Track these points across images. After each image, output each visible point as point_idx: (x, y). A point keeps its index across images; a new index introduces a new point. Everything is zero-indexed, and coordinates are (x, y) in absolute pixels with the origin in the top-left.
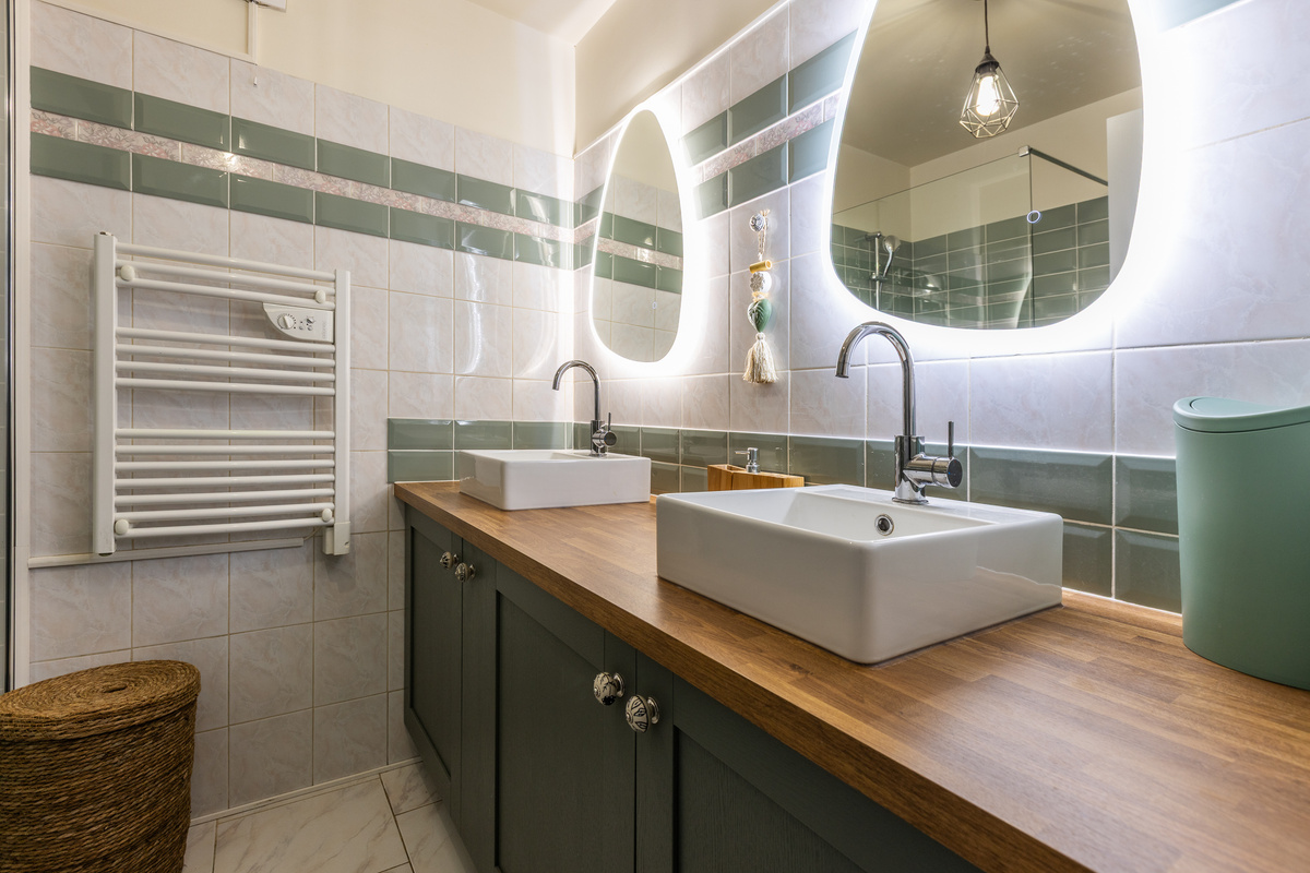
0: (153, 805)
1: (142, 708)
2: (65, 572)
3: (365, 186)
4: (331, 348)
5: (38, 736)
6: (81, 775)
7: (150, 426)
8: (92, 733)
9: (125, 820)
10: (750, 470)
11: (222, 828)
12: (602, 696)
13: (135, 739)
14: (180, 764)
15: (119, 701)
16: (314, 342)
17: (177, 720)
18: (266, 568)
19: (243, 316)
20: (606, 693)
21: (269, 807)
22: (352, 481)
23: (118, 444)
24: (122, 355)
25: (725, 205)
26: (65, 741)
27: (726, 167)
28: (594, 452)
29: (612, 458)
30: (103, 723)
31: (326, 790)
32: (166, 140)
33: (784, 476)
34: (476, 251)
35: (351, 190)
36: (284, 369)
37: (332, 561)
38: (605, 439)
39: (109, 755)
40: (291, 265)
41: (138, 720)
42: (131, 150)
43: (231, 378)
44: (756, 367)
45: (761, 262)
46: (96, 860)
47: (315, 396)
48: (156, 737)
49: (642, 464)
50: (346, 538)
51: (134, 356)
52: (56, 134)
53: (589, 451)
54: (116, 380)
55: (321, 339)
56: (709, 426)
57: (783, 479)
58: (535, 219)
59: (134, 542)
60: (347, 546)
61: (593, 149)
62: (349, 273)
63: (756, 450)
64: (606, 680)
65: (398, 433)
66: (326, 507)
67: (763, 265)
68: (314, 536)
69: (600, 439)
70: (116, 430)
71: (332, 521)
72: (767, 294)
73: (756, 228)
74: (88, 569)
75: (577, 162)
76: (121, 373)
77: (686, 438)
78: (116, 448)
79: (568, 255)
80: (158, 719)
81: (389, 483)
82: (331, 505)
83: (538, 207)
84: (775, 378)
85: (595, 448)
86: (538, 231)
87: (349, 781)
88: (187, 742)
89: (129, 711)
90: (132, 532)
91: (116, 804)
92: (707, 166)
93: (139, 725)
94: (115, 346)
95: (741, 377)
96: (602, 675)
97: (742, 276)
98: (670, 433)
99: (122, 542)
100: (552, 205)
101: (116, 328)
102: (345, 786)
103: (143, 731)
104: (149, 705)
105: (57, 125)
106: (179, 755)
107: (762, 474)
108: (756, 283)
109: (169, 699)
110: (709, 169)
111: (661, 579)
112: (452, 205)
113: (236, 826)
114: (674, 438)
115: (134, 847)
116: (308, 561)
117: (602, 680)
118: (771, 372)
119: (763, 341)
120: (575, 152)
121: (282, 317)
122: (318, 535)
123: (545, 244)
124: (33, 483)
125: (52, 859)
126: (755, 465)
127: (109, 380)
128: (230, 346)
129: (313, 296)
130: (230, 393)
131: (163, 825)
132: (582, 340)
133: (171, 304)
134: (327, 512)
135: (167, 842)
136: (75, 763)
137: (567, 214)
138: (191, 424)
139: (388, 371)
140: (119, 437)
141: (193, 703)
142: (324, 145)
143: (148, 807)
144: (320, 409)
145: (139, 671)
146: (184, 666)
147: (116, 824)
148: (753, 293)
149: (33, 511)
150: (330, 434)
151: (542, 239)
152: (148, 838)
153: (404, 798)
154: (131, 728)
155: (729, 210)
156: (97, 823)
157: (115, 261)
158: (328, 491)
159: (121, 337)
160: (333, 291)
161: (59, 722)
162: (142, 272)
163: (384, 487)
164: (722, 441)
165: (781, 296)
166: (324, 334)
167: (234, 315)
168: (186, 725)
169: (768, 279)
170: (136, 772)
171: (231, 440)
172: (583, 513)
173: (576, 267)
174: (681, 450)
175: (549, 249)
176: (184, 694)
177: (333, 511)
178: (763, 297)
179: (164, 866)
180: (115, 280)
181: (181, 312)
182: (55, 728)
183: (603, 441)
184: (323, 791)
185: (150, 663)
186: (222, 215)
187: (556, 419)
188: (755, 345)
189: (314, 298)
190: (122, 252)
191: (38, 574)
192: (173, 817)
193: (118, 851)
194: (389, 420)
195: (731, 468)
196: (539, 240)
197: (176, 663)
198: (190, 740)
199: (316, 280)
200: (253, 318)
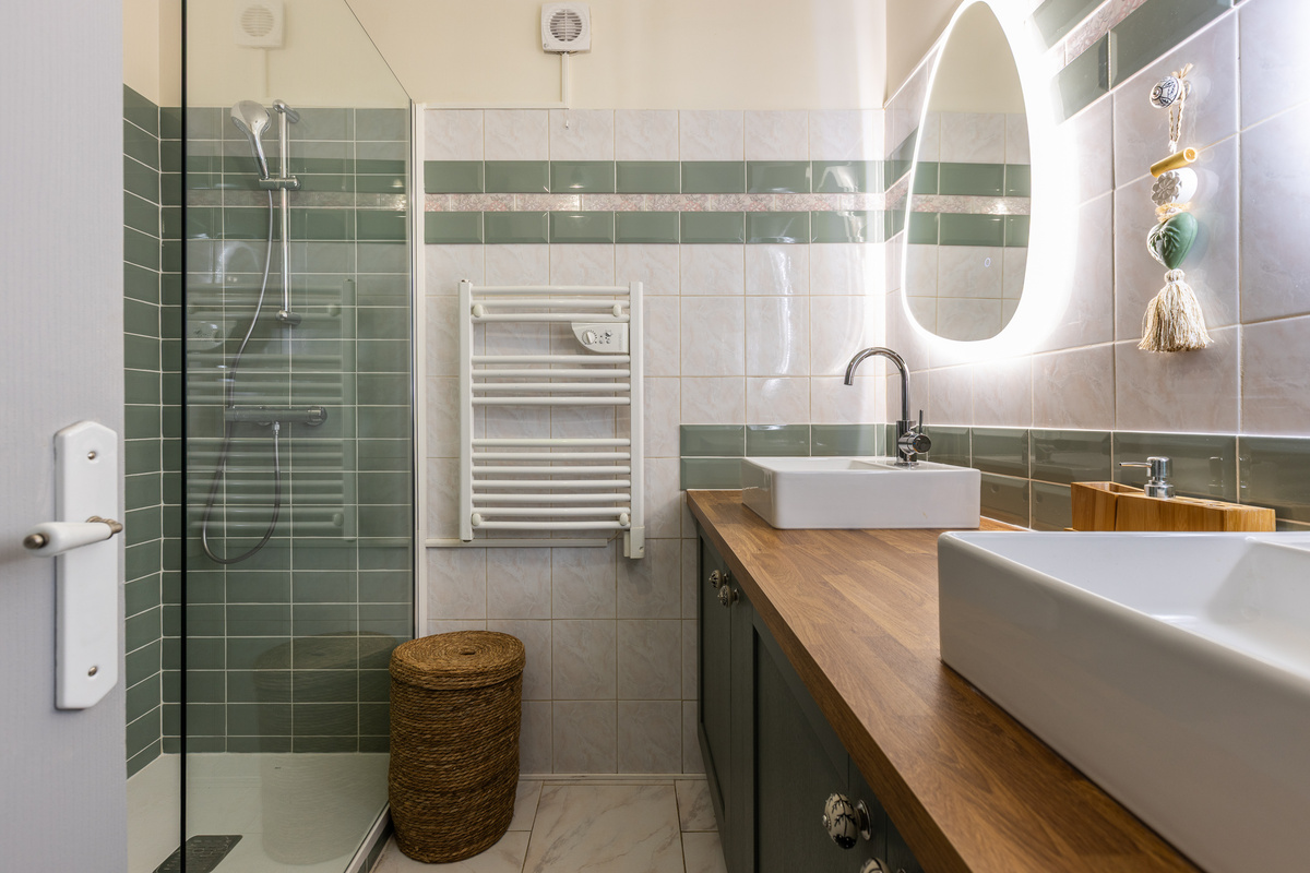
0: (486, 759)
1: (478, 675)
2: (446, 552)
3: (657, 196)
4: (626, 358)
5: (414, 682)
6: (439, 720)
7: (497, 437)
8: (444, 688)
9: (467, 766)
10: (1152, 492)
11: (547, 789)
12: (833, 833)
13: (472, 700)
14: (508, 728)
15: (467, 664)
16: (615, 354)
17: (503, 689)
18: (579, 565)
19: (560, 337)
20: (838, 829)
21: (582, 782)
22: (647, 487)
23: (475, 451)
24: (477, 379)
25: (1104, 85)
26: (428, 690)
27: (1105, 28)
28: (901, 461)
29: (927, 468)
30: (452, 682)
31: (628, 782)
32: (504, 195)
33: (1227, 506)
34: (788, 240)
35: (645, 203)
36: (591, 382)
37: (632, 564)
38: (914, 444)
39: (456, 709)
40: (597, 285)
41: (475, 684)
42: (483, 210)
43: (551, 393)
44: (1165, 329)
45: (1175, 154)
46: (448, 792)
47: (616, 406)
48: (488, 701)
49: (969, 478)
50: (641, 543)
51: (486, 379)
52: (439, 209)
53: (894, 459)
54: (472, 399)
55: (618, 351)
56: (1079, 424)
57: (1222, 513)
58: (841, 190)
59: (488, 533)
60: (642, 551)
61: (907, 86)
62: (641, 284)
63: (1164, 460)
64: (840, 809)
65: (691, 439)
66: (623, 511)
67: (1180, 158)
68: (616, 538)
69: (907, 443)
70: (473, 440)
71: (628, 525)
72: (1187, 206)
73: (1161, 100)
74: (459, 551)
75: (888, 110)
76: (477, 393)
77: (1037, 441)
78: (474, 454)
79: (877, 224)
80: (489, 686)
81: (681, 490)
82: (627, 509)
83: (845, 178)
84: (1206, 341)
85: (902, 455)
86: (844, 204)
87: (648, 779)
88: (513, 709)
89: (467, 675)
90: (483, 524)
91: (460, 750)
92: (1070, 41)
93: (476, 689)
94: (472, 371)
95: (1134, 347)
96: (836, 798)
97: (1137, 188)
98: (1014, 435)
99: (477, 532)
100: (858, 168)
101: (472, 356)
102: (644, 782)
103: (478, 694)
104: (482, 673)
105: (439, 202)
106: (506, 720)
107: (1178, 499)
108: (1166, 190)
109: (497, 671)
110: (1074, 44)
111: (946, 667)
112: (741, 196)
113: (555, 792)
114: (1019, 442)
115: (473, 791)
116: (611, 561)
117: (835, 807)
118: (1198, 328)
119: (1180, 283)
120: (886, 99)
121: (585, 333)
122: (619, 536)
123: (854, 218)
124: (428, 481)
125: (423, 782)
126: (1162, 484)
127: (469, 399)
128: (550, 364)
129: (610, 310)
130: (550, 406)
131: (495, 778)
132: (896, 323)
133: (510, 332)
134: (624, 517)
135: (497, 793)
136: (434, 709)
137: (876, 176)
138: (524, 435)
139: (680, 377)
140: (475, 446)
141: (519, 676)
142: (622, 167)
143: (483, 759)
144: (619, 417)
145: (487, 639)
146: (517, 642)
147: (461, 767)
148: (1158, 209)
149: (428, 503)
150: (625, 441)
151: (850, 211)
152: (484, 785)
153: (693, 815)
154: (471, 690)
155: (1111, 92)
156: (449, 763)
157: (471, 301)
158: (625, 496)
159: (476, 364)
160: (628, 303)
161: (426, 674)
162: (490, 308)
163: (677, 494)
164: (1100, 445)
165: (1221, 201)
166: (620, 346)
167: (553, 337)
168: (512, 695)
169: (1188, 181)
170: (473, 728)
171: (552, 448)
172: (874, 539)
173: (887, 237)
174: (1031, 458)
175: (857, 222)
176: (509, 668)
177: (629, 515)
178: (1178, 211)
179: (496, 813)
180: (471, 317)
181: (516, 338)
182: (423, 678)
183: (911, 447)
184: (624, 782)
185: (497, 634)
186: (544, 249)
187: (864, 421)
188: (1163, 292)
189: (612, 313)
190: (477, 294)
191: (431, 551)
192: (502, 772)
193: (462, 790)
194: (681, 426)
195: (1116, 489)
196: (846, 214)
197: (512, 638)
198: (517, 708)
199: (615, 295)
200: (566, 339)
